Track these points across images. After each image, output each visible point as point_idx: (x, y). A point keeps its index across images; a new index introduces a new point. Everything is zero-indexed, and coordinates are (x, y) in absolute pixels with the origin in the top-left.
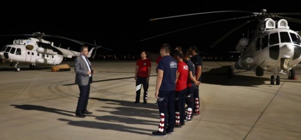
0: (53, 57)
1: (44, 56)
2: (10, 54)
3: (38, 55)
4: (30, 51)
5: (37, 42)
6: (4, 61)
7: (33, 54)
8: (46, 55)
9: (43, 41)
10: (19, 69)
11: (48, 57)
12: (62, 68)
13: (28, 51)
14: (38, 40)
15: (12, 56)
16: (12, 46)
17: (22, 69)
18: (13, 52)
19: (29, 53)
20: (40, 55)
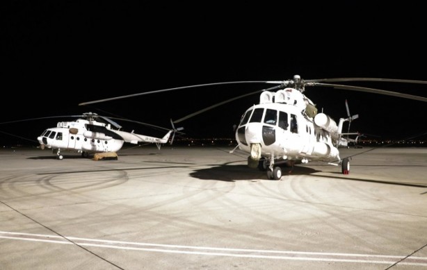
0: (106, 143)
1: (93, 141)
2: (48, 139)
3: (86, 140)
4: (74, 136)
5: (86, 125)
6: (43, 147)
7: (78, 139)
8: (96, 141)
9: (95, 123)
10: (61, 157)
11: (99, 142)
12: (106, 156)
13: (71, 135)
14: (87, 122)
15: (52, 142)
16: (52, 130)
17: (65, 157)
18: (52, 136)
19: (72, 138)
20: (89, 140)
